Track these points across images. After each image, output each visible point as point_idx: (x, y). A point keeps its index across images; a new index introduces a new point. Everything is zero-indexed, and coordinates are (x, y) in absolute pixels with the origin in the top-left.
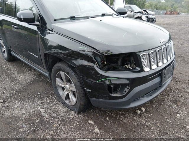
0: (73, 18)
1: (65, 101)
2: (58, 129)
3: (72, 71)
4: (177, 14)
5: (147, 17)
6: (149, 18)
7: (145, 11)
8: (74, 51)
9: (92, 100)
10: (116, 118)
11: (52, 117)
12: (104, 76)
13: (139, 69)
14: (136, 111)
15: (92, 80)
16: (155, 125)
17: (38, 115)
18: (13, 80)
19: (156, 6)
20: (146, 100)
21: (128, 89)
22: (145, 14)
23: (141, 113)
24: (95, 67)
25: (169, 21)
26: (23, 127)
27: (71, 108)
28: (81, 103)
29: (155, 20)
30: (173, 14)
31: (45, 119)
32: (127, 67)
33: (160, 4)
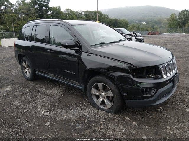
0: (102, 44)
1: (100, 107)
2: (105, 124)
3: (110, 81)
4: (159, 34)
5: (136, 38)
6: (138, 39)
7: (134, 33)
8: (114, 67)
9: (128, 101)
10: (144, 115)
11: (96, 118)
12: (138, 82)
13: (160, 77)
14: (157, 109)
15: (128, 86)
16: (174, 117)
17: (84, 117)
18: (45, 95)
19: (138, 27)
20: (165, 99)
21: (155, 90)
22: (134, 36)
23: (160, 111)
24: (131, 76)
25: (155, 40)
26: (77, 126)
27: (107, 111)
28: (118, 105)
29: (143, 40)
30: (155, 34)
31: (91, 119)
32: (150, 76)
33: (142, 25)
